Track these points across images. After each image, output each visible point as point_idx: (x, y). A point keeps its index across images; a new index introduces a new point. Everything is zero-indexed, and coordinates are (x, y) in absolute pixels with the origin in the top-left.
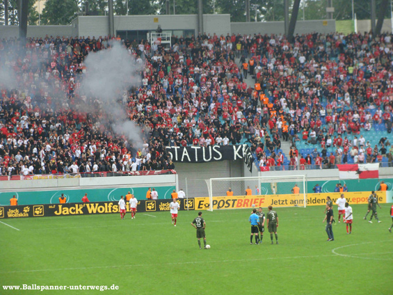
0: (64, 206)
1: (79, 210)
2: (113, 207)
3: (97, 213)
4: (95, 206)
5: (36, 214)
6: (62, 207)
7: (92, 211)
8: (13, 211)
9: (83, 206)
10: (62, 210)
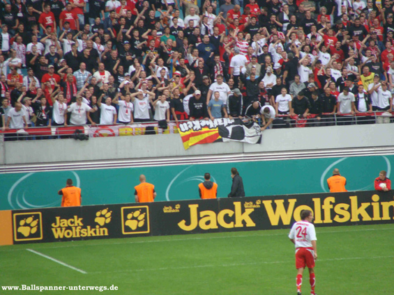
0: (204, 205)
1: (243, 216)
2: (337, 209)
4: (286, 205)
5: (128, 229)
6: (199, 210)
7: (280, 221)
8: (66, 222)
9: (255, 206)
10: (199, 218)
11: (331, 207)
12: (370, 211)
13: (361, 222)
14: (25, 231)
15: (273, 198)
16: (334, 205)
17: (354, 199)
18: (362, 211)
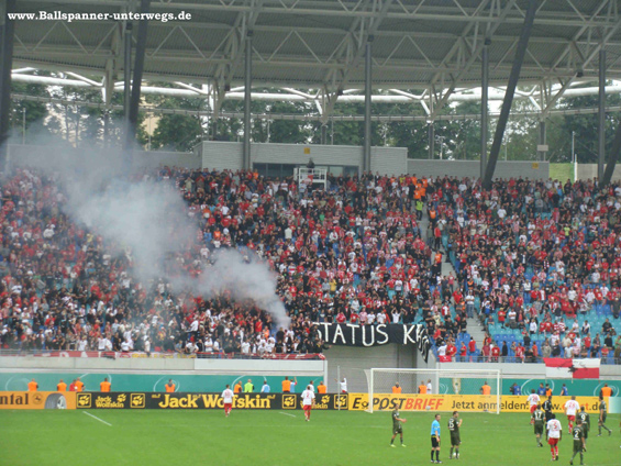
0: (172, 395)
1: (192, 402)
2: (239, 401)
3: (217, 407)
4: (214, 397)
5: (133, 405)
6: (170, 398)
7: (210, 405)
8: (103, 399)
10: (170, 401)
12: (255, 402)
13: (250, 408)
14: (82, 402)
15: (207, 394)
16: (238, 399)
17: (247, 397)
18: (251, 402)
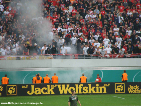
0: (36, 86)
2: (84, 89)
3: (68, 93)
4: (66, 87)
6: (35, 87)
7: (63, 92)
9: (54, 87)
10: (34, 90)
11: (82, 88)
12: (95, 90)
13: (92, 94)
16: (83, 87)
17: (90, 85)
18: (93, 89)
